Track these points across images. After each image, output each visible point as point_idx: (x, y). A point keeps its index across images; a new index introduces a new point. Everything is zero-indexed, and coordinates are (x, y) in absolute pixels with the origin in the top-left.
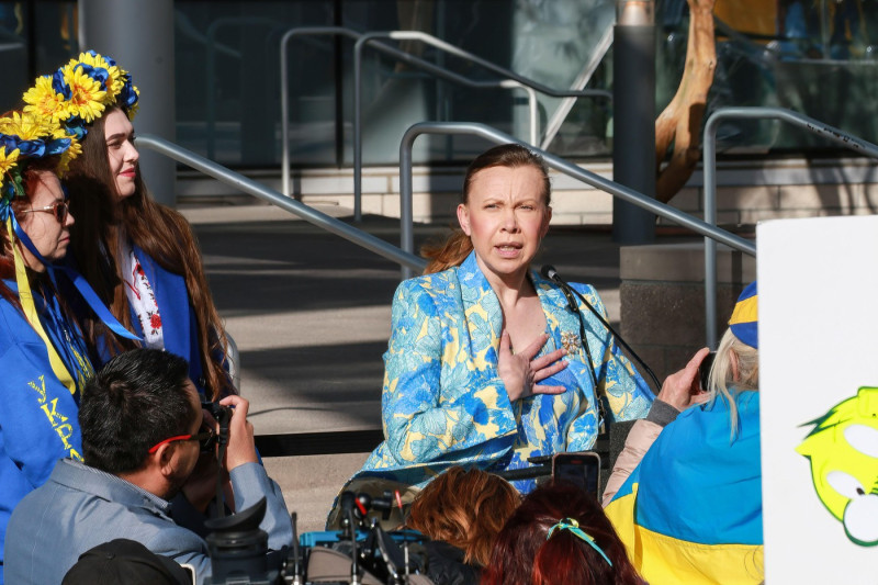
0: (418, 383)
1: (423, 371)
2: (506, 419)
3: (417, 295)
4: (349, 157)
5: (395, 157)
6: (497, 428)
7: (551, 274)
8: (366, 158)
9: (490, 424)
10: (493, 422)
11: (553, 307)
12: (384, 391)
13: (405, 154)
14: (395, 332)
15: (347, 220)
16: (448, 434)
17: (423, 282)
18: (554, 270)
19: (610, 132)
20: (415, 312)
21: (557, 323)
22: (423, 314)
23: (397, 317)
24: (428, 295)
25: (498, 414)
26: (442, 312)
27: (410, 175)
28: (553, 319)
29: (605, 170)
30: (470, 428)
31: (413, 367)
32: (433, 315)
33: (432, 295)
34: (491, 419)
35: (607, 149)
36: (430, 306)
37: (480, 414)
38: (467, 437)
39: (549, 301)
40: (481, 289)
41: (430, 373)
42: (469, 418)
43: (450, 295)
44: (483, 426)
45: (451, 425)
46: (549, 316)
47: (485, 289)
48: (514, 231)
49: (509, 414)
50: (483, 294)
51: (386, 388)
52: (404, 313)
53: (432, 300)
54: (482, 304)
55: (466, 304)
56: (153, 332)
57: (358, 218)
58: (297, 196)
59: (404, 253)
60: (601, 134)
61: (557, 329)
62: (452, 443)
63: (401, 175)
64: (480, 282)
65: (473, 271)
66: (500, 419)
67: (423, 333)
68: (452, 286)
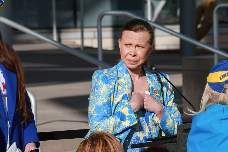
0: (102, 110)
1: (104, 105)
2: (132, 118)
3: (101, 76)
4: (79, 24)
5: (95, 24)
6: (129, 122)
7: (154, 68)
8: (86, 24)
9: (127, 121)
10: (128, 120)
11: (151, 80)
12: (89, 113)
13: (99, 23)
14: (93, 90)
15: (78, 49)
16: (111, 127)
17: (104, 71)
18: (155, 67)
19: (178, 13)
20: (100, 82)
21: (152, 85)
22: (103, 83)
23: (93, 85)
24: (106, 75)
25: (130, 117)
26: (111, 82)
27: (101, 31)
28: (151, 83)
29: (177, 28)
30: (120, 123)
31: (100, 103)
32: (107, 83)
33: (107, 75)
34: (127, 119)
35: (177, 20)
36: (106, 80)
37: (122, 118)
38: (119, 127)
39: (150, 77)
40: (125, 73)
41: (107, 106)
42: (119, 120)
43: (114, 75)
44: (125, 122)
45: (112, 123)
46: (149, 82)
47: (126, 74)
48: (135, 56)
49: (134, 116)
50: (125, 75)
51: (90, 111)
52: (96, 83)
53: (107, 77)
54: (124, 78)
55: (119, 78)
56: (3, 91)
57: (82, 48)
58: (59, 40)
59: (99, 61)
60: (175, 14)
61: (152, 87)
62: (113, 130)
63: (98, 31)
64: (125, 71)
65: (122, 67)
66: (131, 119)
67: (103, 90)
68: (115, 72)
